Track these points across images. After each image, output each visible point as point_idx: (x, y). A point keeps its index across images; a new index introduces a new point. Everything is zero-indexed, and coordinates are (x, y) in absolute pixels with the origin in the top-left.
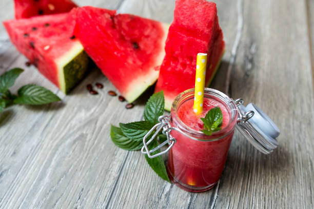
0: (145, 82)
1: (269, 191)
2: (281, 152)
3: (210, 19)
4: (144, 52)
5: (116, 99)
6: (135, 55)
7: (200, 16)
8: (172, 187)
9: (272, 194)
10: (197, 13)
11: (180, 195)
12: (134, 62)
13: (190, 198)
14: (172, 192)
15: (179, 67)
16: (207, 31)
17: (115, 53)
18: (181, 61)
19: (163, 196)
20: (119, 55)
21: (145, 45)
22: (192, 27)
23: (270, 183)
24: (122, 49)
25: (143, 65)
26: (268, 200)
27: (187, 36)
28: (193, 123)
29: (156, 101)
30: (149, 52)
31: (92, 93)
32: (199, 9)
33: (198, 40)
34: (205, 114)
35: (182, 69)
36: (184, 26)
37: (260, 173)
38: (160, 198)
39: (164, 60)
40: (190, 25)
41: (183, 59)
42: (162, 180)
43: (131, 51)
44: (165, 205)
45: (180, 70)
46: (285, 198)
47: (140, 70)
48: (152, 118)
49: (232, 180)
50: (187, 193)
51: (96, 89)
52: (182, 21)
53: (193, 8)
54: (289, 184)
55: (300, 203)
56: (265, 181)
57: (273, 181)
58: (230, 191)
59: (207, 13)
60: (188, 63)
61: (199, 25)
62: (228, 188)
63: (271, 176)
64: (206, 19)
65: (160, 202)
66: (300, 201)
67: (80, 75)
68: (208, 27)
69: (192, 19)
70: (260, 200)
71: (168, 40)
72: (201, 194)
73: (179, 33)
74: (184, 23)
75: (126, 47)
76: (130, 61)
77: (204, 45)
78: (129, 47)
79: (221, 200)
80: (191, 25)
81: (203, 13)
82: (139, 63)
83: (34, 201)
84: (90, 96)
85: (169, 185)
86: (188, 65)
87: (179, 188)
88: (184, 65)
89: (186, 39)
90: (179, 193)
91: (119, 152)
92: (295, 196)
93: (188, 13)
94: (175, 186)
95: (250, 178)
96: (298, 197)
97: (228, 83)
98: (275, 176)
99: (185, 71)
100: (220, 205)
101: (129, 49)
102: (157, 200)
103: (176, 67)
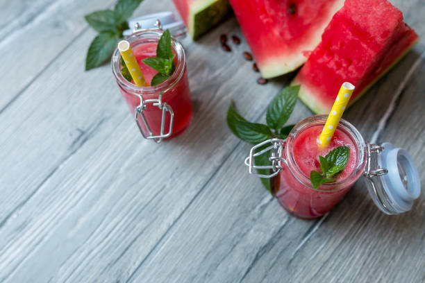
0: (286, 65)
1: (380, 247)
2: (421, 206)
3: (388, 28)
4: (301, 20)
5: (249, 64)
6: (285, 26)
7: (377, 19)
8: (272, 200)
9: (382, 251)
10: (373, 13)
11: (277, 213)
12: (282, 34)
13: (285, 220)
14: (270, 206)
15: (332, 65)
16: (379, 39)
17: (261, 17)
18: (336, 58)
19: (258, 207)
20: (265, 21)
21: (307, 10)
22: (362, 26)
23: (386, 238)
24: (272, 12)
25: (291, 40)
26: (374, 257)
27: (354, 34)
28: (310, 156)
29: (287, 97)
30: (307, 22)
31: (225, 48)
32: (379, 10)
33: (365, 46)
34: (329, 150)
35: (335, 68)
36: (353, 21)
37: (381, 222)
38: (254, 208)
39: (319, 47)
40: (360, 23)
41: (339, 59)
42: (264, 189)
43: (283, 18)
44: (256, 217)
45: (332, 69)
46: (394, 261)
47: (286, 47)
48: (275, 117)
49: (343, 217)
50: (285, 213)
51: (230, 43)
52: (352, 15)
53: (371, 6)
54: (408, 249)
55: (409, 275)
56: (381, 233)
57: (392, 237)
58: (334, 229)
59: (387, 19)
60: (344, 65)
61: (372, 29)
62: (334, 225)
63: (393, 230)
64: (382, 25)
65: (252, 213)
66: (410, 272)
67: (215, 21)
68: (382, 36)
69: (366, 18)
70: (363, 253)
71: (329, 28)
72: (300, 221)
73: (344, 27)
74: (353, 18)
75: (277, 10)
76: (276, 32)
77: (370, 55)
78: (283, 11)
79: (319, 236)
80: (362, 24)
81: (381, 17)
82: (288, 36)
83: (127, 164)
84: (221, 51)
85: (270, 196)
86: (344, 67)
87: (279, 205)
88: (339, 65)
89: (350, 37)
90: (276, 210)
91: (230, 138)
92: (408, 264)
93: (363, 9)
94: (275, 200)
95: (366, 223)
96: (410, 267)
97: (402, 86)
98: (397, 232)
99: (338, 72)
100: (316, 241)
101: (281, 14)
102: (250, 209)
103: (328, 62)
